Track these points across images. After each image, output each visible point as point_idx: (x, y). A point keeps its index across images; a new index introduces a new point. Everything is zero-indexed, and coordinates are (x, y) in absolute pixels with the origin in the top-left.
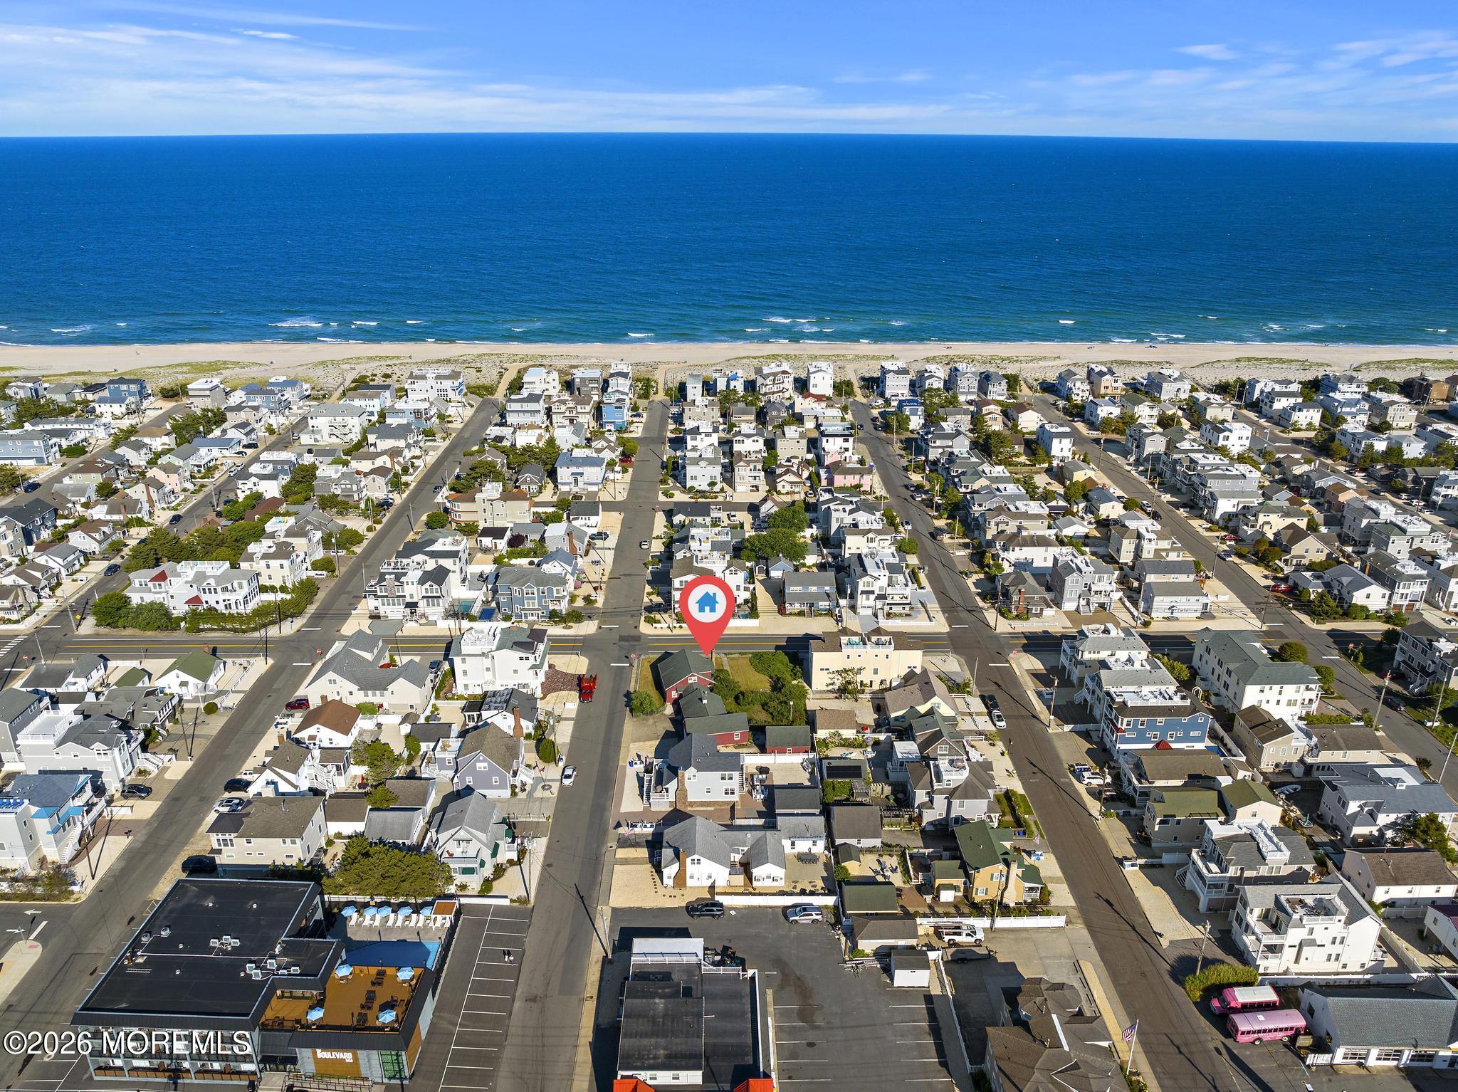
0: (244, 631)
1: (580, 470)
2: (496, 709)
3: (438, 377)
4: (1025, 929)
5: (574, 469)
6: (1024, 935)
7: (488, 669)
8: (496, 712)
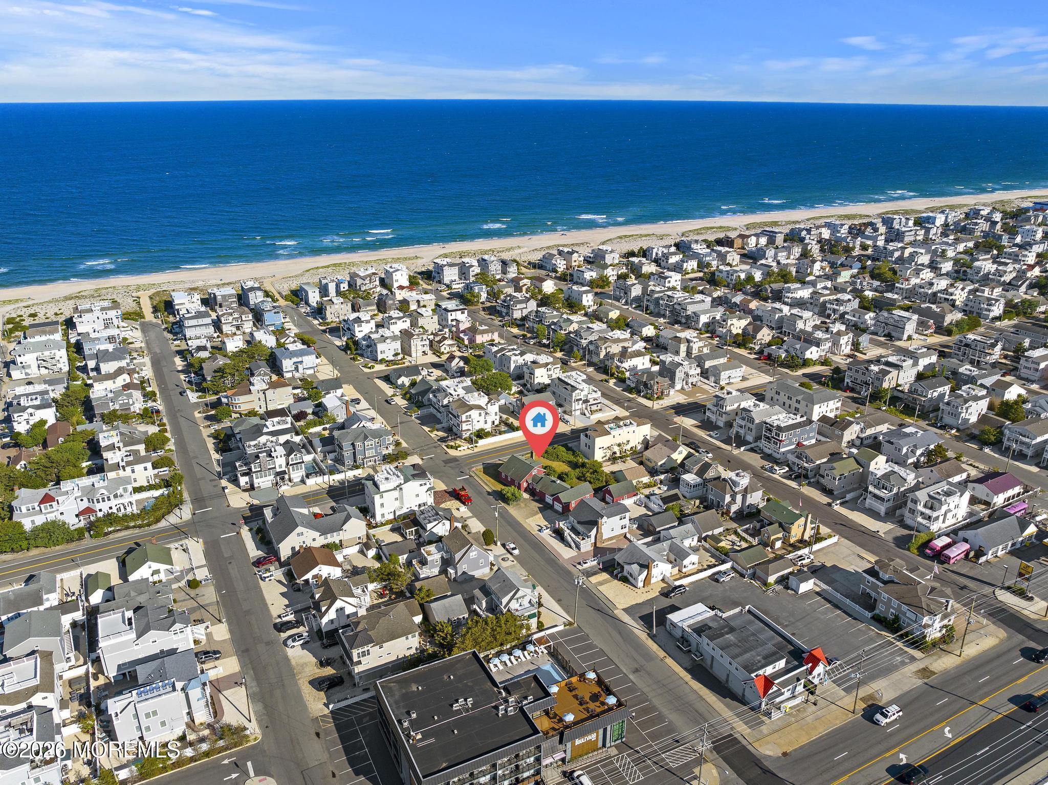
0: (149, 525)
1: (300, 359)
2: (435, 520)
3: (103, 309)
4: (823, 549)
5: (295, 360)
6: (825, 551)
7: (397, 499)
8: (437, 522)
